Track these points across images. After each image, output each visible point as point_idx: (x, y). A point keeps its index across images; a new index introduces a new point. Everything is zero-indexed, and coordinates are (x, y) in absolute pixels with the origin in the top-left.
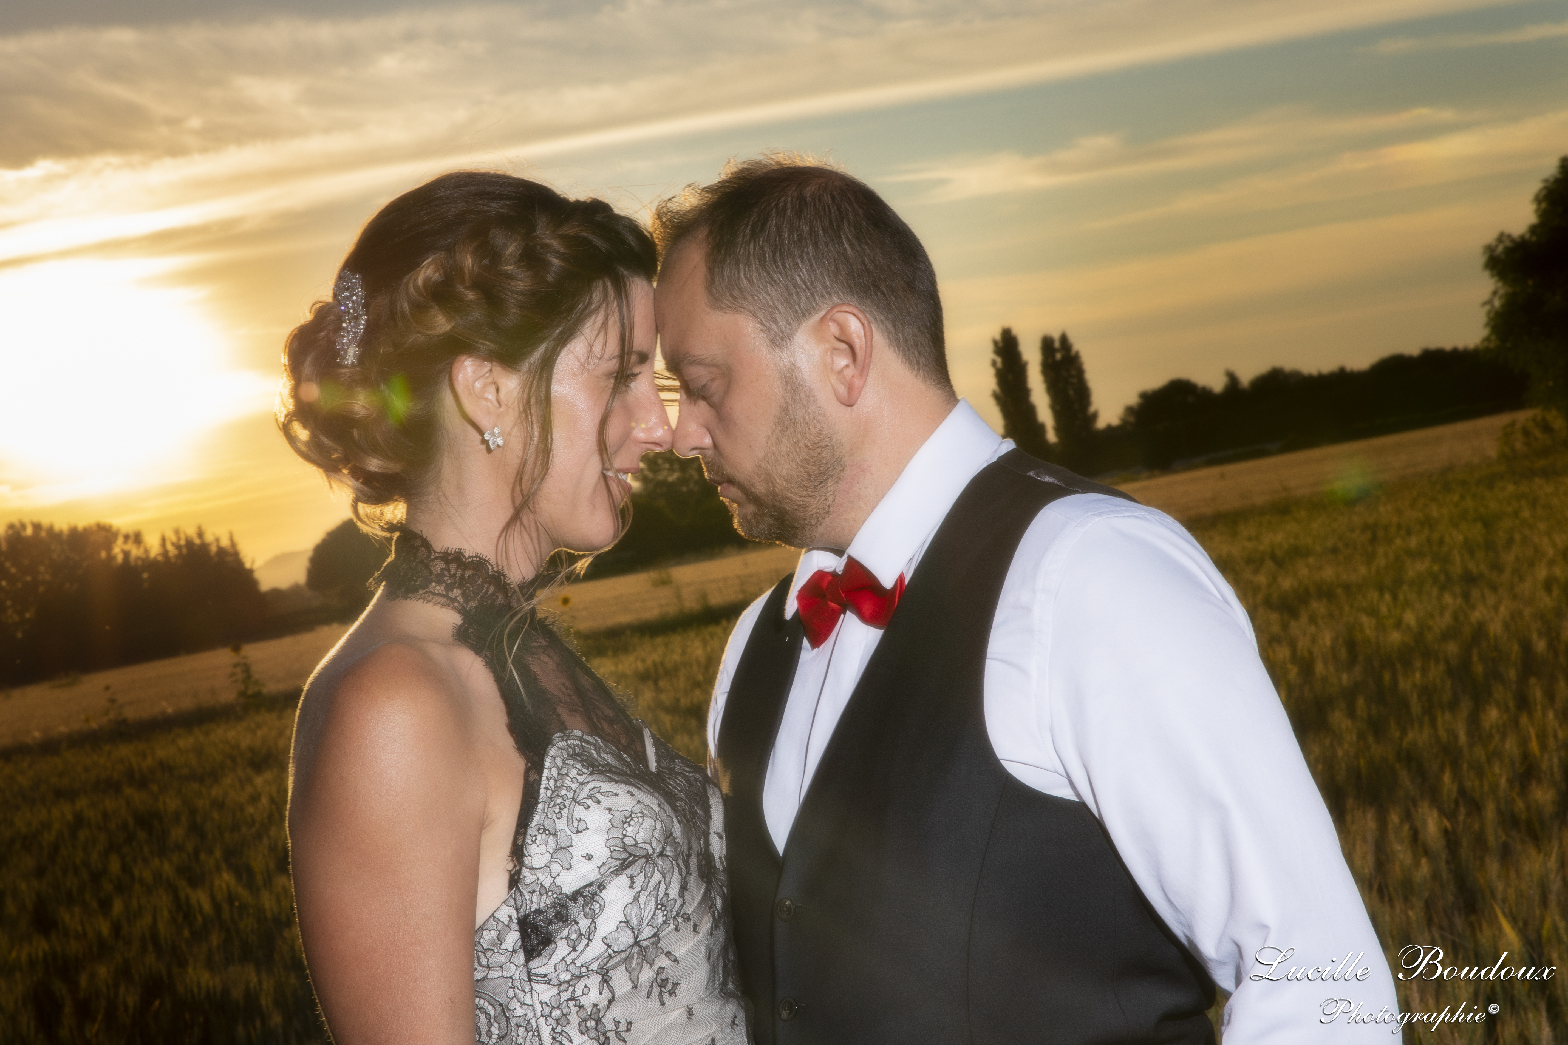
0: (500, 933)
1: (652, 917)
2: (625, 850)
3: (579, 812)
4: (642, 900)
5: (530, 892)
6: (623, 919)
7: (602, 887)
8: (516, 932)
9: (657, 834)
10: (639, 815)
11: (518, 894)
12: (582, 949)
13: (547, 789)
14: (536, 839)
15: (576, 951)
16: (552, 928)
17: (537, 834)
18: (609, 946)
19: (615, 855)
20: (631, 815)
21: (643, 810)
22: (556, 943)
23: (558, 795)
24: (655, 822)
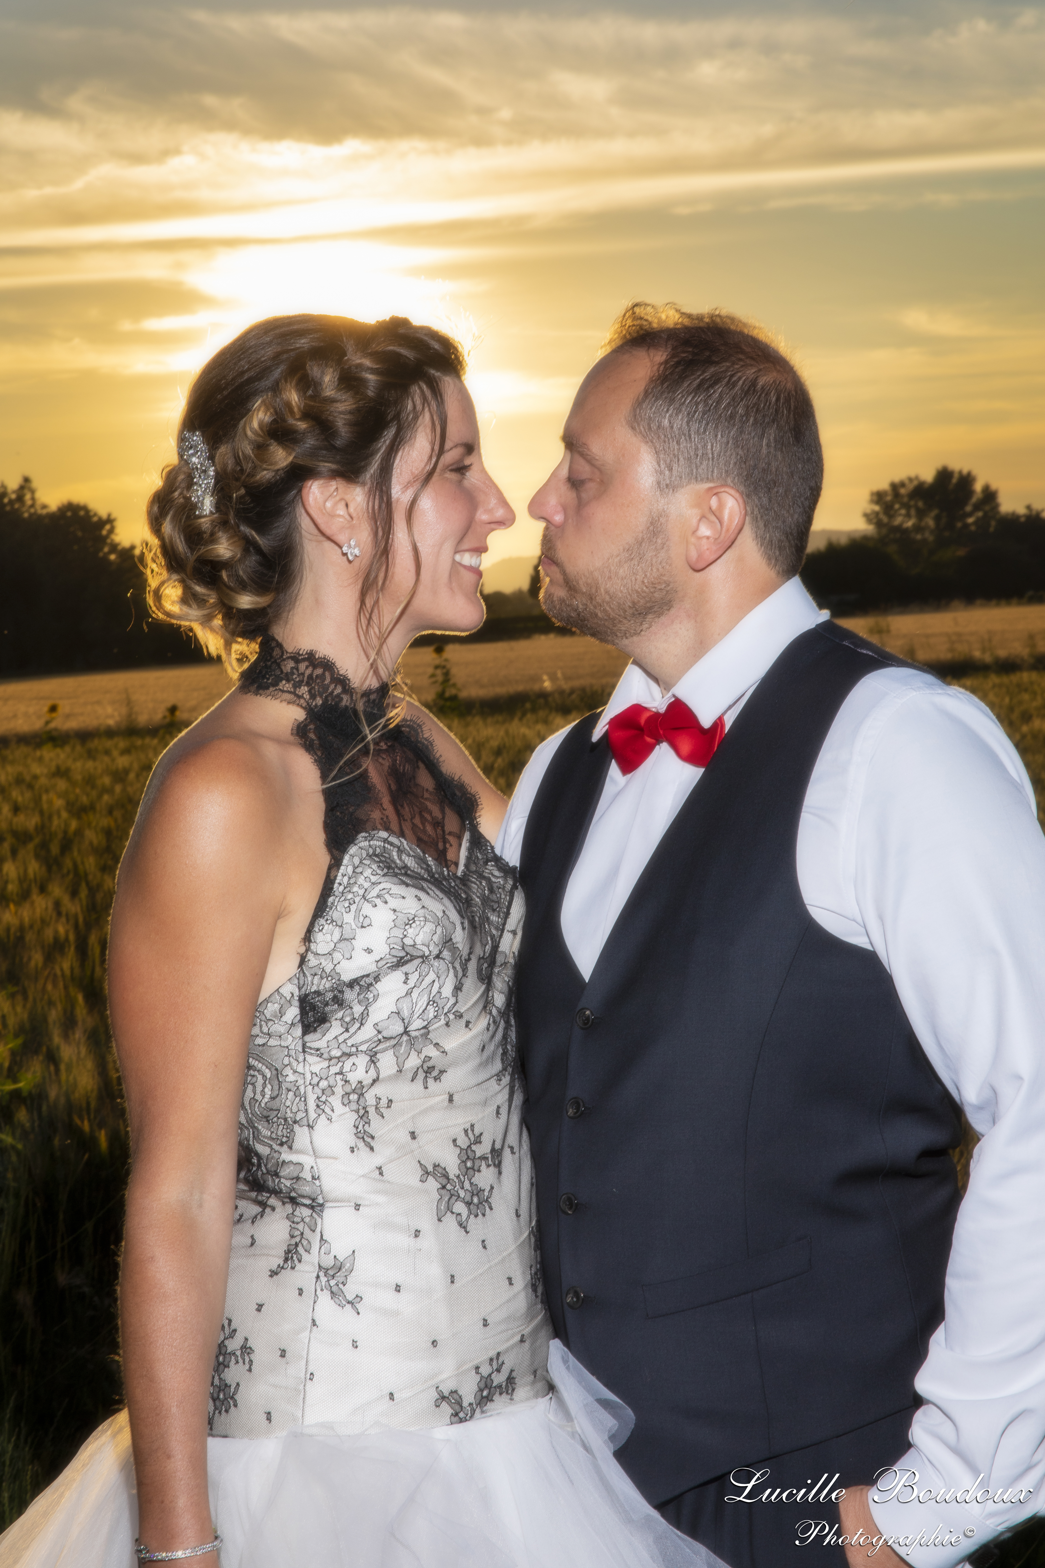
0: (282, 1007)
1: (423, 1011)
2: (403, 948)
3: (367, 909)
4: (415, 995)
5: (312, 974)
6: (395, 1010)
7: (377, 979)
8: (296, 1008)
9: (436, 938)
10: (422, 919)
11: (302, 975)
12: (354, 1031)
13: (340, 884)
14: (322, 929)
15: (349, 1032)
16: (328, 1009)
17: (325, 924)
18: (379, 1032)
19: (394, 952)
20: (413, 918)
21: (426, 915)
22: (331, 1023)
23: (350, 891)
24: (436, 927)
